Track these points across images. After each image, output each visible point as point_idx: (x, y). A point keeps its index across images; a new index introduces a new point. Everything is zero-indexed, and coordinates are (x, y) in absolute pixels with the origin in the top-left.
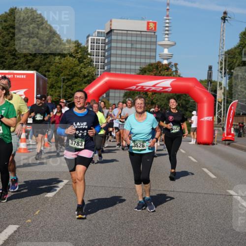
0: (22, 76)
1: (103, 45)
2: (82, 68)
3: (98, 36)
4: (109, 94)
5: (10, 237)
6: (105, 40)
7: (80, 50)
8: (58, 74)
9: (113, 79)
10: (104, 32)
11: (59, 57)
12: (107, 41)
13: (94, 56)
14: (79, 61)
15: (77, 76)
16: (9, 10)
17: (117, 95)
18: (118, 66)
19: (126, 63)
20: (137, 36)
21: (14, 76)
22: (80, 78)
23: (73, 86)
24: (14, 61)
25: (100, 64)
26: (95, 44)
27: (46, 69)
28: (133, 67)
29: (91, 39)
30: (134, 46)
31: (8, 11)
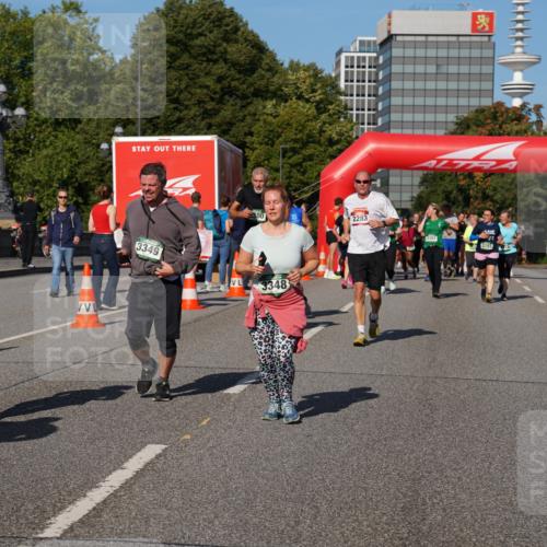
0: (189, 148)
1: (373, 70)
2: (324, 123)
3: (360, 51)
4: (388, 181)
5: (147, 465)
6: (377, 58)
7: (319, 85)
8: (270, 140)
9: (385, 146)
10: (375, 42)
11: (274, 102)
12: (381, 61)
13: (352, 95)
14: (317, 108)
15: (313, 142)
16: (165, 4)
17: (407, 181)
18: (408, 117)
19: (424, 109)
20: (449, 45)
21: (171, 148)
22: (321, 145)
23: (304, 164)
24: (177, 114)
25: (366, 112)
26: (355, 69)
27: (246, 129)
28: (441, 117)
29: (346, 57)
30: (444, 69)
31: (162, 7)
